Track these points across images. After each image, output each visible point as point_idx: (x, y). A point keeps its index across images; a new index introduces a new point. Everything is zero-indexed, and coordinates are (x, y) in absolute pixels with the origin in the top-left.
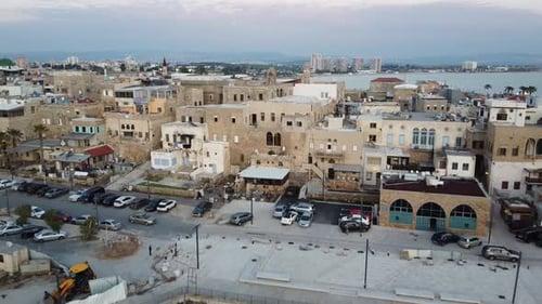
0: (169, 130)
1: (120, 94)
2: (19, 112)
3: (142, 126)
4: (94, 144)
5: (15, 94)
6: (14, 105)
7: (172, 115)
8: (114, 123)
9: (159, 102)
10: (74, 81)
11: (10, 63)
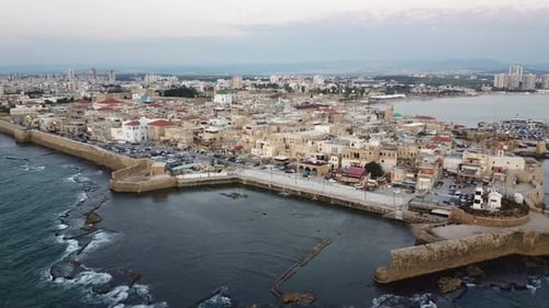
1: (247, 128)
3: (251, 139)
4: (238, 144)
6: (216, 129)
7: (261, 137)
9: (259, 131)
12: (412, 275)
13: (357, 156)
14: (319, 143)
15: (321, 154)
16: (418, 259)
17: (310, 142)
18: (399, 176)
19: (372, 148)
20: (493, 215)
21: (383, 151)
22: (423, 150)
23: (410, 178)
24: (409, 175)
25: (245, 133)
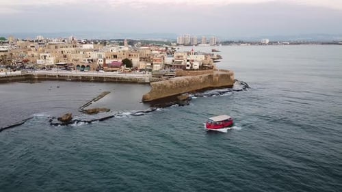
0: (42, 55)
1: (32, 47)
2: (7, 51)
3: (36, 54)
4: (25, 58)
5: (6, 47)
6: (5, 49)
7: (43, 51)
8: (29, 54)
9: (41, 48)
10: (22, 44)
11: (5, 40)
12: (163, 96)
13: (115, 56)
14: (88, 53)
15: (91, 58)
16: (165, 87)
17: (81, 53)
18: (142, 65)
19: (124, 51)
20: (197, 70)
21: (131, 54)
22: (154, 52)
23: (148, 66)
24: (148, 64)
25: (30, 50)
